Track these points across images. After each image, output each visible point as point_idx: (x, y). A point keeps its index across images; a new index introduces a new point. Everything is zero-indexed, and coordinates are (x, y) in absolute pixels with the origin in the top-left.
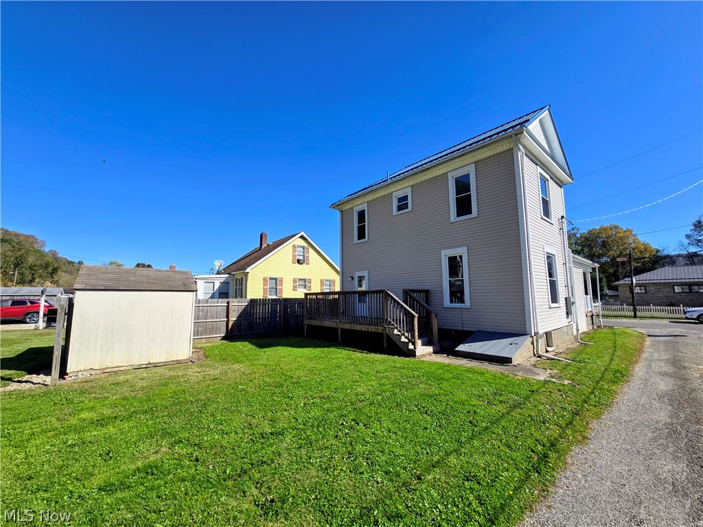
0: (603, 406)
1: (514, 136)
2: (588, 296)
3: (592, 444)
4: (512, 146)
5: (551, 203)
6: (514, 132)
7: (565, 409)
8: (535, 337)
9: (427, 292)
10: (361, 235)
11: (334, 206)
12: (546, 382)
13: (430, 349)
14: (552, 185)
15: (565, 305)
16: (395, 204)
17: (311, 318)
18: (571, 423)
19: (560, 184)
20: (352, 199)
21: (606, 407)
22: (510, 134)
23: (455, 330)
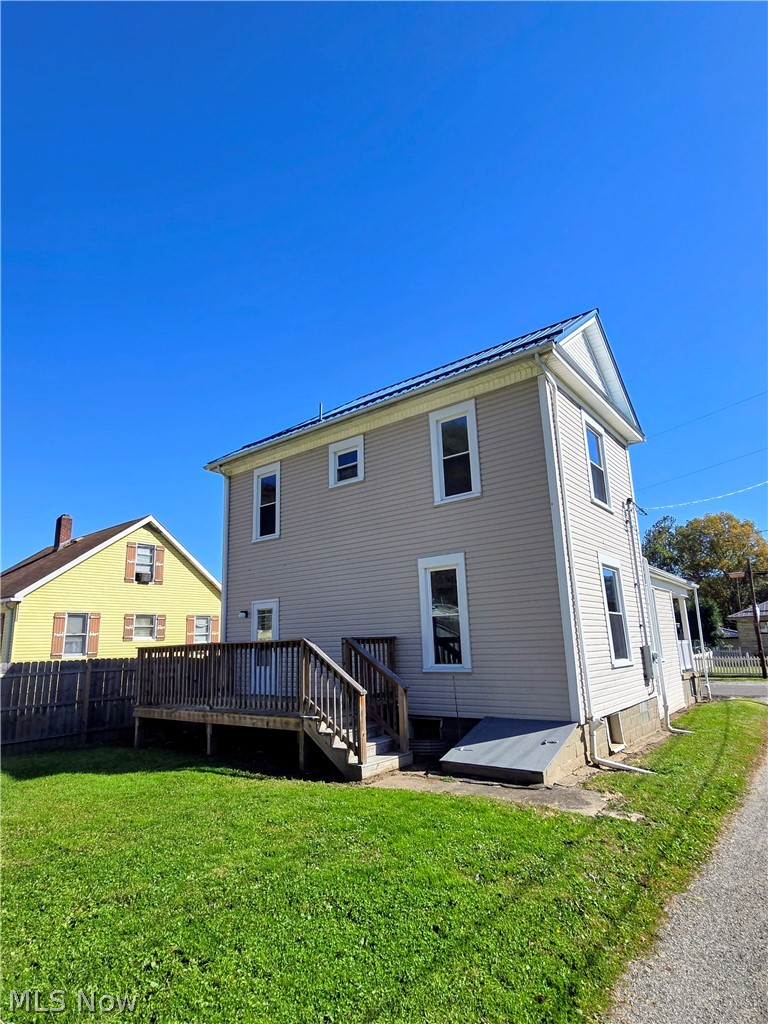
0: (694, 860)
1: (537, 355)
2: (685, 642)
3: (663, 949)
4: (535, 374)
5: (609, 475)
6: (536, 350)
7: (625, 876)
8: (586, 727)
9: (391, 641)
10: (267, 525)
11: (214, 466)
12: (598, 820)
13: (394, 761)
14: (608, 444)
15: (641, 661)
16: (333, 466)
17: (150, 704)
18: (630, 906)
19: (623, 442)
20: (251, 454)
21: (698, 865)
22: (532, 351)
23: (445, 719)
